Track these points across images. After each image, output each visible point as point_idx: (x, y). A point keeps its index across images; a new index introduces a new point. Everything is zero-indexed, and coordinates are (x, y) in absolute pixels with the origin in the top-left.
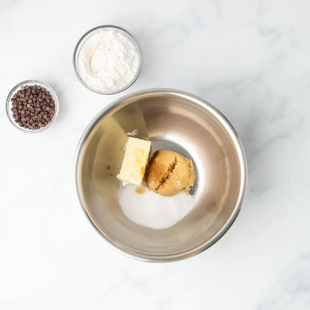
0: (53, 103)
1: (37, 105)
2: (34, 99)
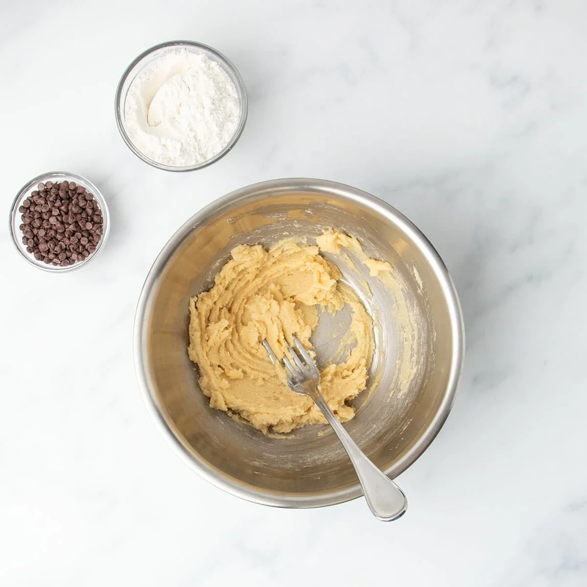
0: (99, 215)
1: (69, 218)
2: (63, 208)
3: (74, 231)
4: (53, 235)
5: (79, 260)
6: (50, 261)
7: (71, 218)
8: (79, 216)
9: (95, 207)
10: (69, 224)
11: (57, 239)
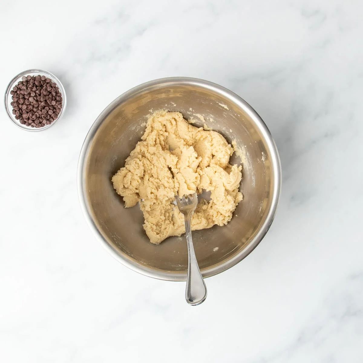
0: (60, 96)
1: (41, 99)
2: (37, 92)
3: (44, 106)
4: (32, 108)
5: (47, 124)
6: (29, 124)
7: (43, 98)
8: (47, 97)
9: (57, 91)
10: (41, 101)
11: (34, 111)
